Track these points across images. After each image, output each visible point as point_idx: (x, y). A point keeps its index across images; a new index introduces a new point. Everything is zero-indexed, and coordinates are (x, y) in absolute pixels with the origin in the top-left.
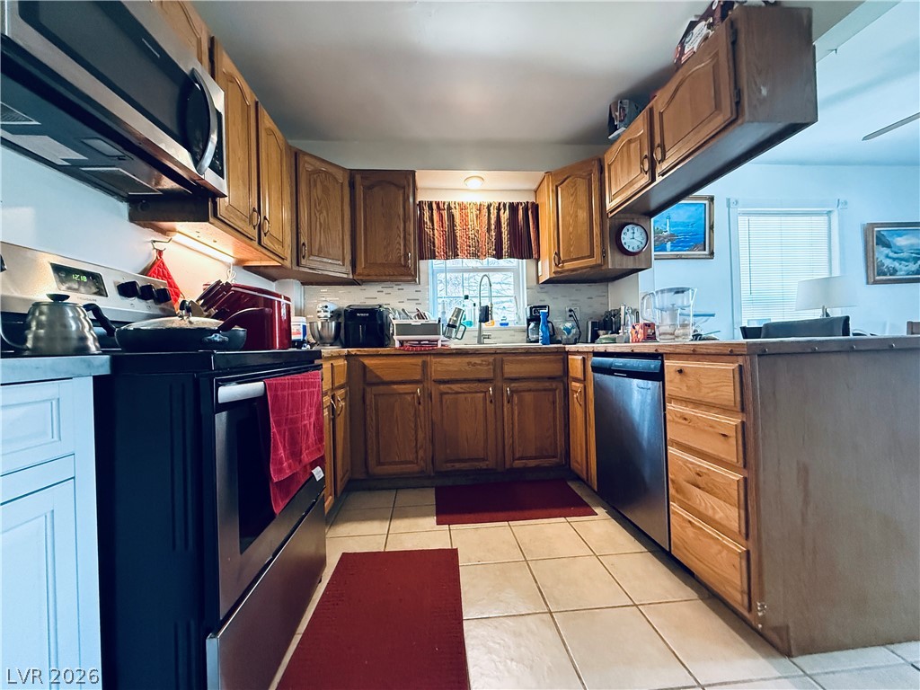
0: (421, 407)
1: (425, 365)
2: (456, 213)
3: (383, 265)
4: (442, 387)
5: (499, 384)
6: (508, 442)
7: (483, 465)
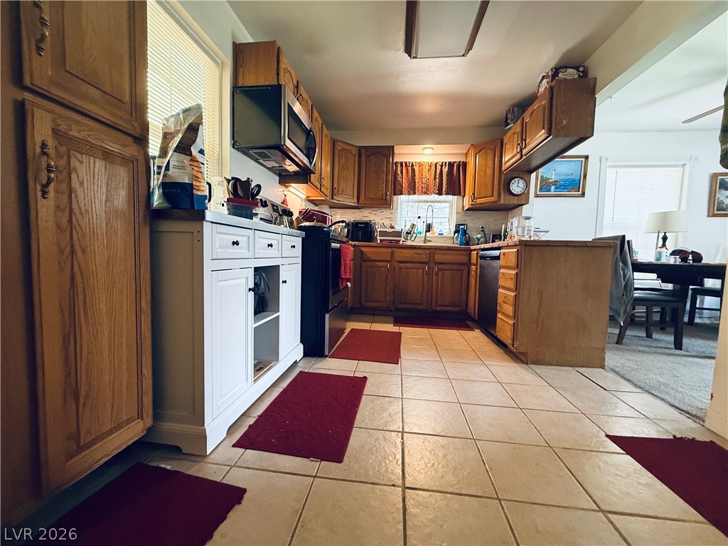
0: (389, 274)
1: (392, 252)
2: (416, 168)
3: (373, 198)
4: (402, 265)
5: (432, 265)
6: (434, 296)
7: (420, 307)
